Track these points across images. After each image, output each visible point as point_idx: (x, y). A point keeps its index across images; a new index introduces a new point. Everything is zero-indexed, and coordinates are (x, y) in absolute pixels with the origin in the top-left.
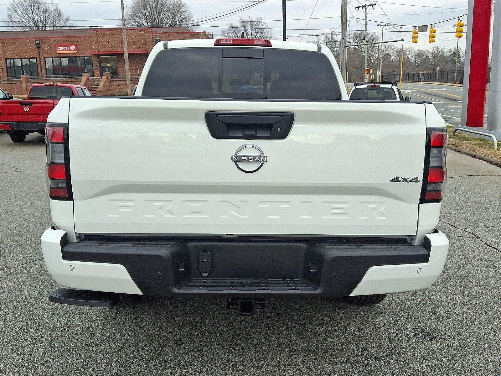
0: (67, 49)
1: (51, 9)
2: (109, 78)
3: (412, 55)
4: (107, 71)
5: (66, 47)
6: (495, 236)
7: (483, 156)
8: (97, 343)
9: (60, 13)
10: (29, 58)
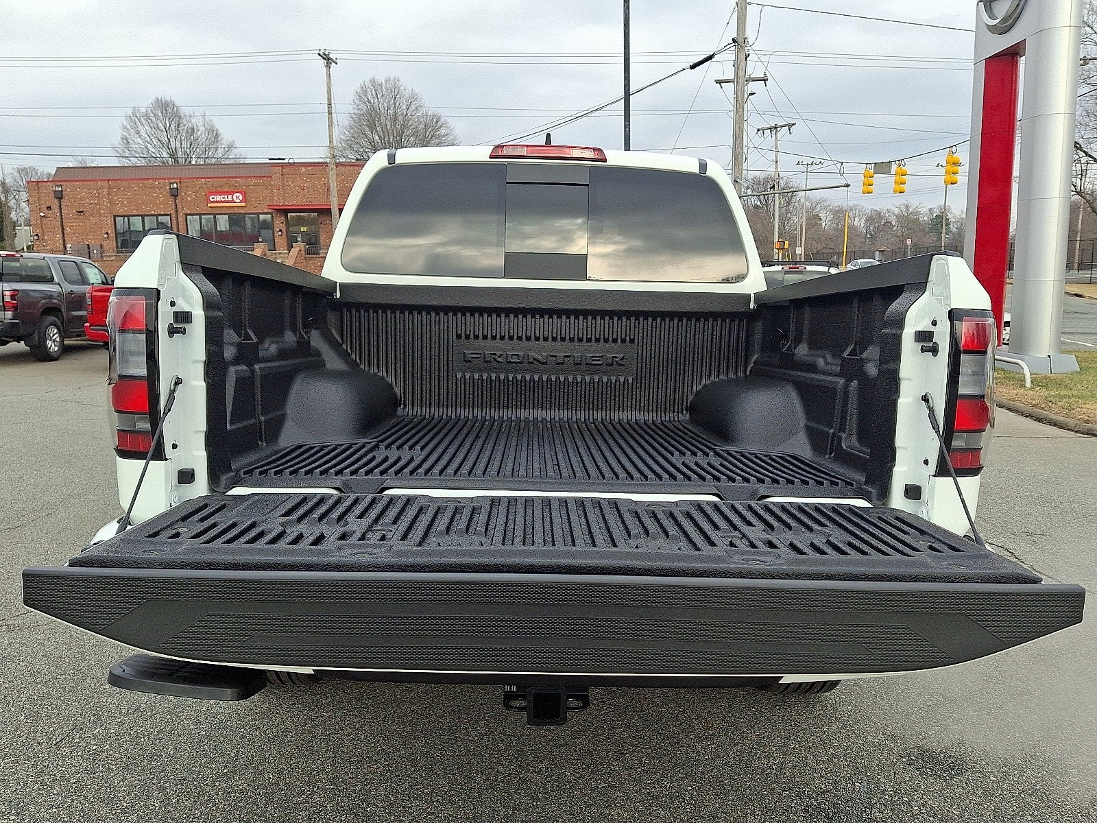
0: (227, 199)
1: (202, 128)
2: (303, 253)
3: (860, 220)
4: (299, 239)
5: (226, 197)
6: (1049, 553)
7: (1004, 401)
8: (225, 771)
9: (217, 136)
10: (157, 216)
